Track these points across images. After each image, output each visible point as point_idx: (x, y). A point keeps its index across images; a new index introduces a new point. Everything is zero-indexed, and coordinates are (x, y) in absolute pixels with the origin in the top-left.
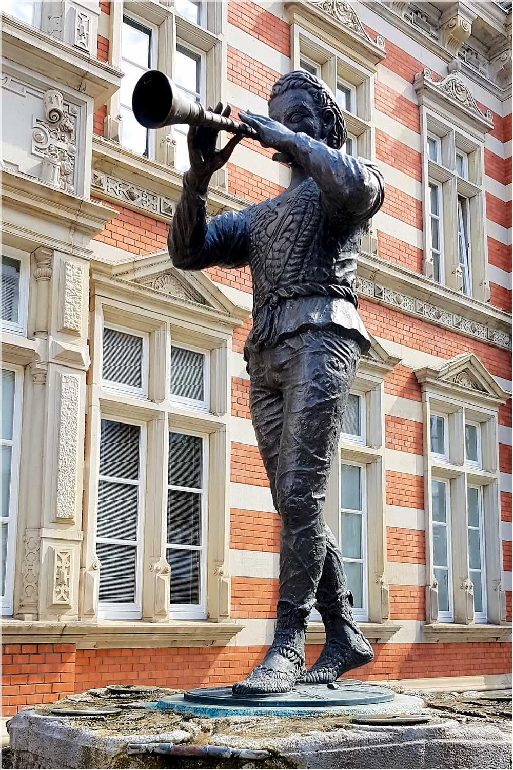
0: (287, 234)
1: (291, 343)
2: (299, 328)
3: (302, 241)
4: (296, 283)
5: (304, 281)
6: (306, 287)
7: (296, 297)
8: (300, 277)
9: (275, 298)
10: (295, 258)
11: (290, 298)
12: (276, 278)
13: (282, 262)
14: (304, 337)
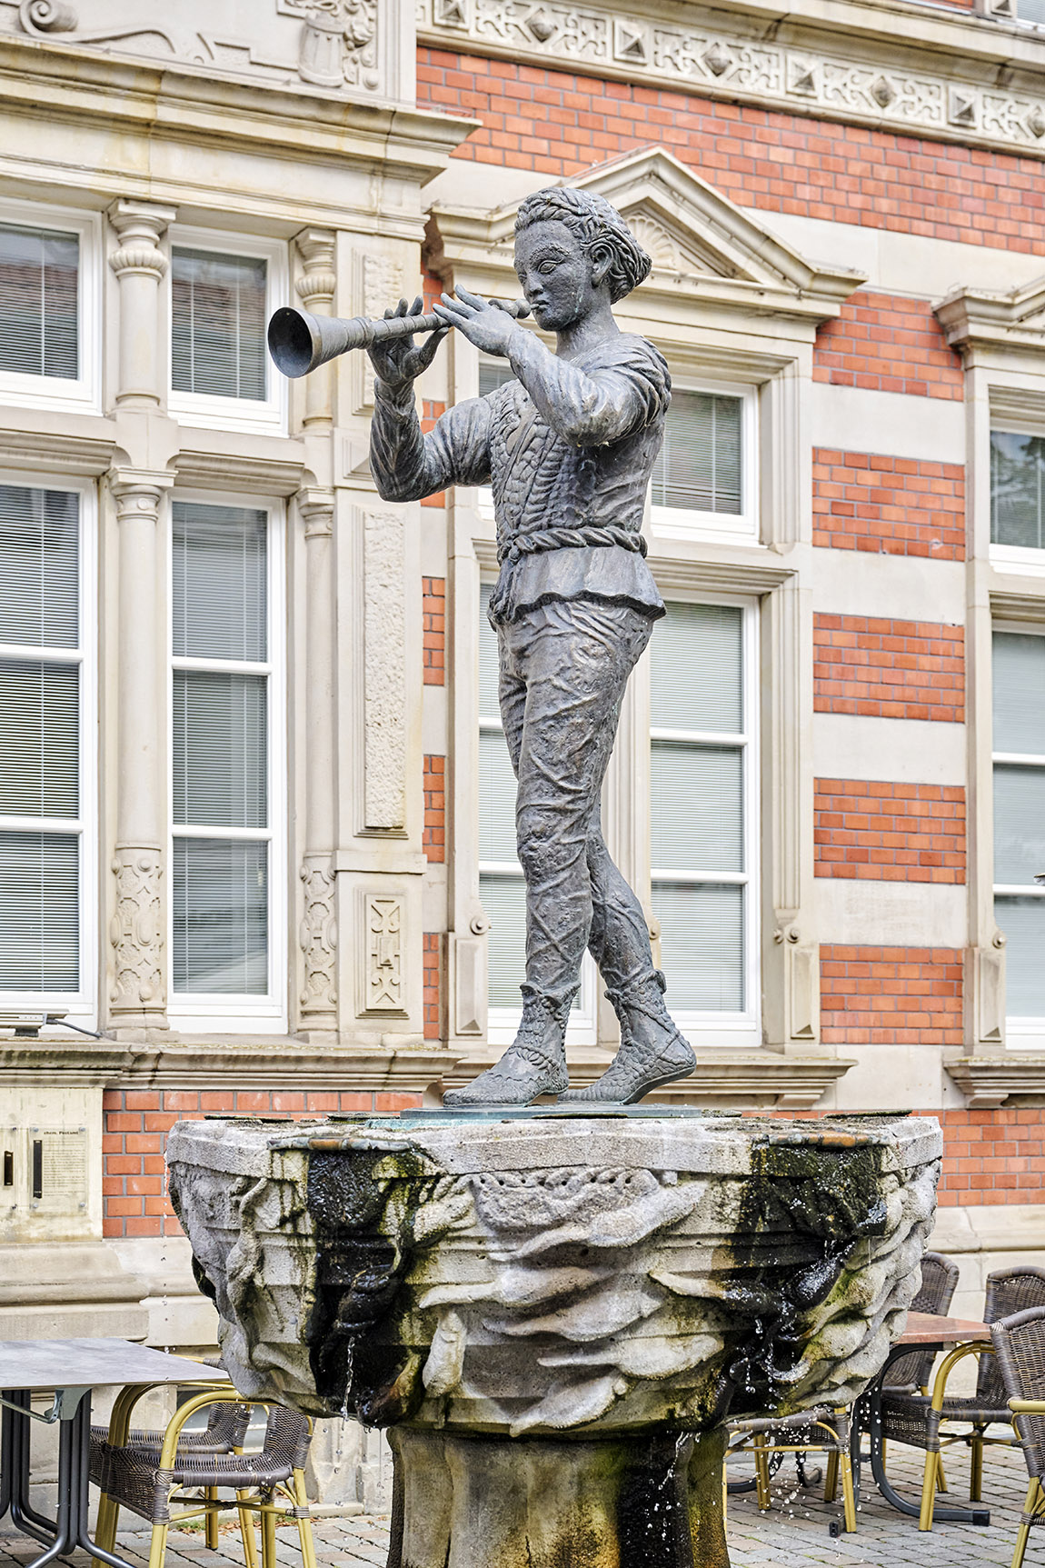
0: (528, 454)
1: (532, 618)
2: (539, 600)
3: (545, 469)
4: (540, 528)
5: (550, 526)
6: (553, 536)
7: (539, 550)
8: (544, 521)
9: (514, 551)
10: (537, 492)
11: (531, 552)
12: (515, 519)
13: (523, 494)
14: (547, 610)
